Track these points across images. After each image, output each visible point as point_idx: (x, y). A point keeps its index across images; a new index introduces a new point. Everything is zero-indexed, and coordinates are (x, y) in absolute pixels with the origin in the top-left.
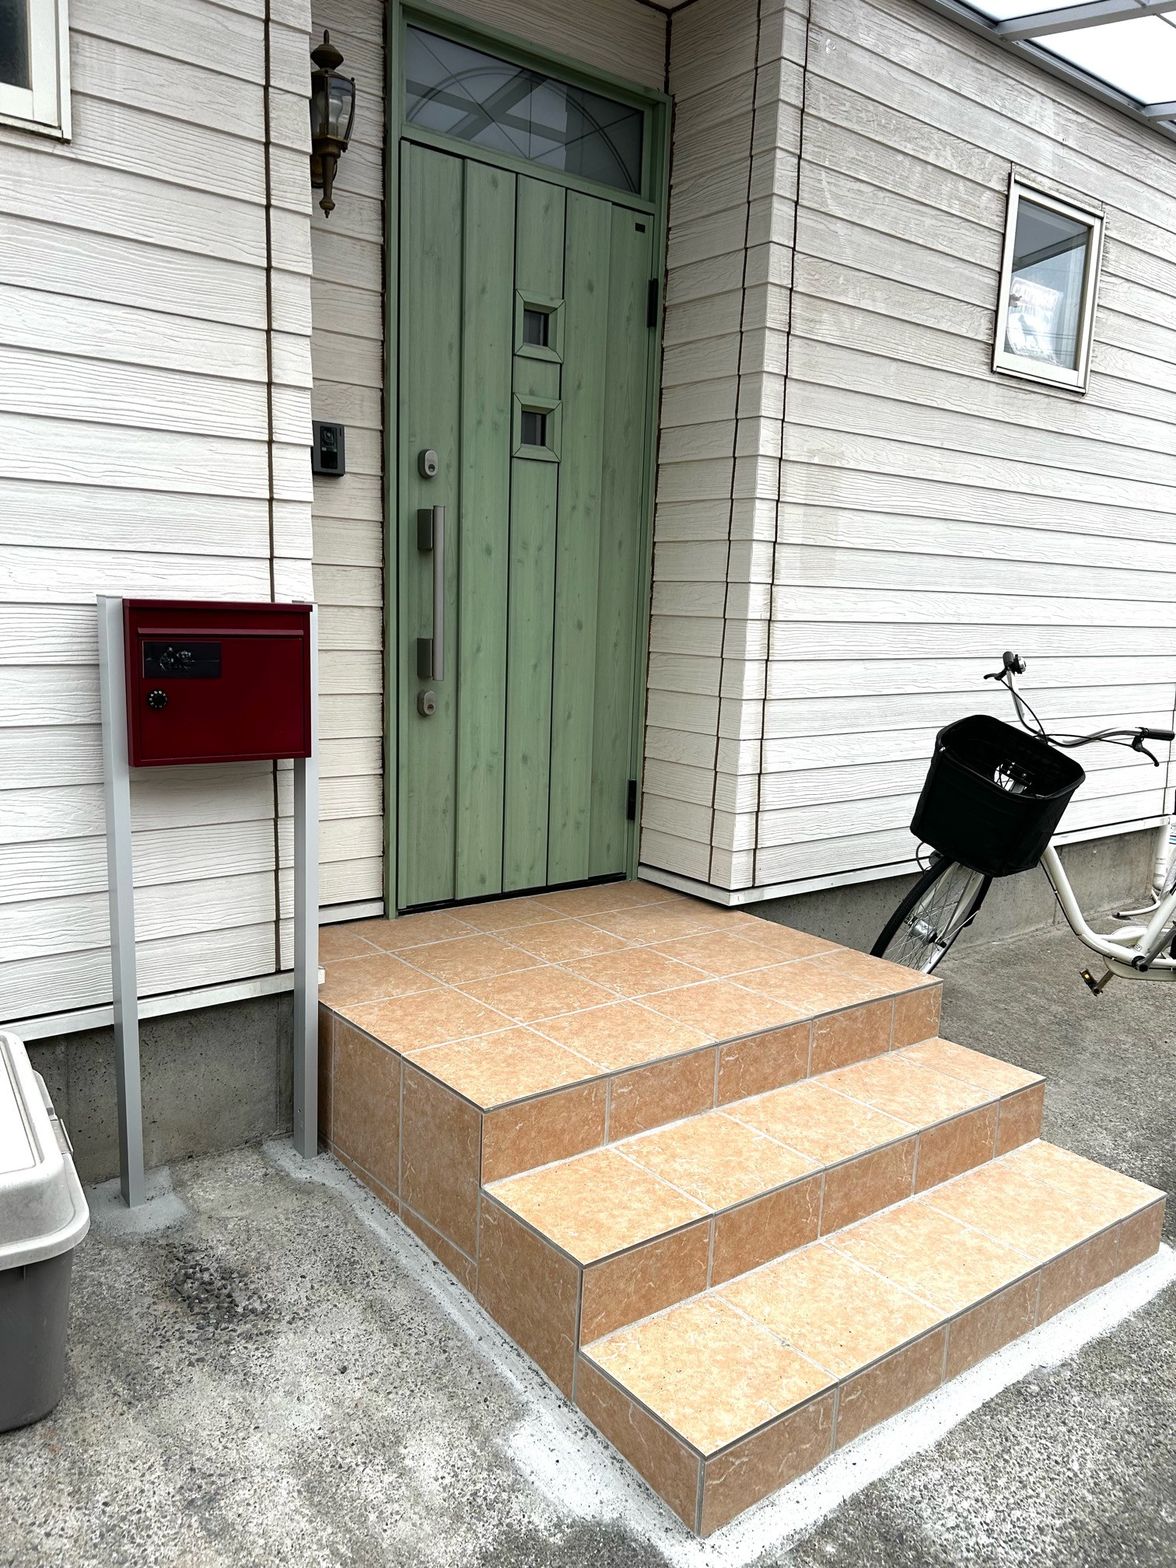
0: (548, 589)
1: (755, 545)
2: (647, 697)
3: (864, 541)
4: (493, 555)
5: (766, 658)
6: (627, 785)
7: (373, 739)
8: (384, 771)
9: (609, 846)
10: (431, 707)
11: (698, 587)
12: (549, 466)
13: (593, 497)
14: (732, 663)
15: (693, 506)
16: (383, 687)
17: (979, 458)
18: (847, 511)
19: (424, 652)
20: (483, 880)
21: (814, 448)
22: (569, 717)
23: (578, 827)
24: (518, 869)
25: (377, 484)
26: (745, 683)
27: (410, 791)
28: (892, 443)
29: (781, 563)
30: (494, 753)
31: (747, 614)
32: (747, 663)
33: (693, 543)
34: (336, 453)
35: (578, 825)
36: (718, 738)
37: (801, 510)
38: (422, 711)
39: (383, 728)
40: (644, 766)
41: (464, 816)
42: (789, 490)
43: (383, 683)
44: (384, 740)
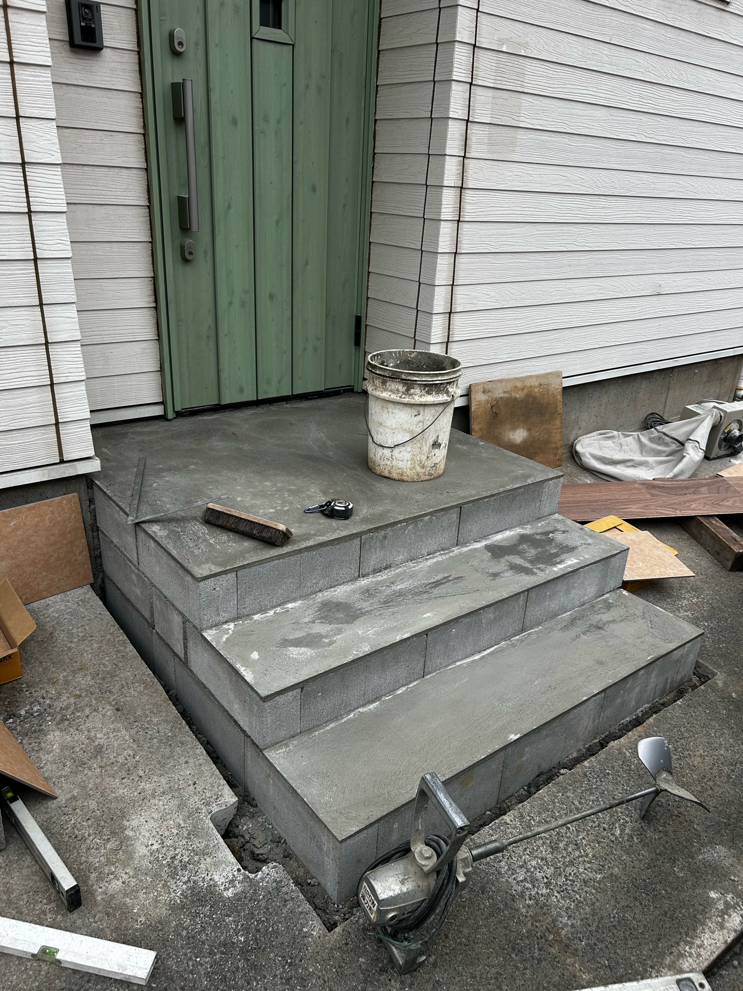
0: (287, 156)
1: (450, 122)
2: (370, 249)
3: (541, 122)
4: (239, 125)
5: (458, 219)
6: (354, 319)
7: (146, 279)
8: (156, 304)
9: (340, 365)
10: (191, 253)
11: (407, 158)
12: (285, 48)
13: (324, 77)
14: (431, 222)
15: (404, 88)
16: (152, 236)
17: (639, 54)
18: (528, 96)
19: (183, 206)
20: (241, 390)
21: (504, 37)
22: (306, 264)
23: (316, 351)
24: (269, 382)
25: (134, 58)
26: (441, 239)
27: (179, 321)
28: (569, 36)
29: (473, 139)
30: (246, 292)
31: (443, 182)
32: (442, 223)
33: (405, 120)
34: (94, 28)
35: (315, 349)
36: (420, 283)
37: (491, 93)
38: (186, 258)
39: (154, 270)
40: (367, 305)
41: (224, 341)
42: (481, 74)
43: (151, 233)
44: (155, 279)
